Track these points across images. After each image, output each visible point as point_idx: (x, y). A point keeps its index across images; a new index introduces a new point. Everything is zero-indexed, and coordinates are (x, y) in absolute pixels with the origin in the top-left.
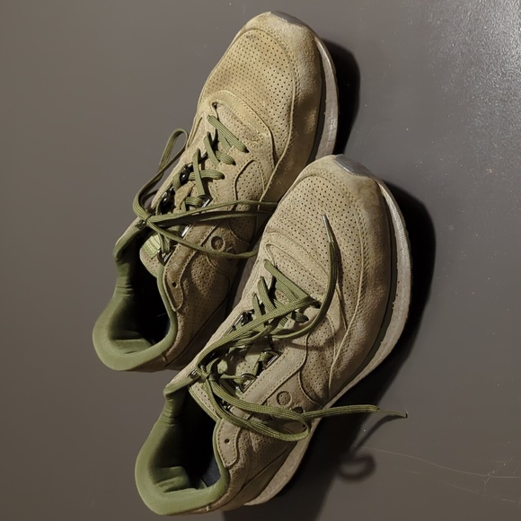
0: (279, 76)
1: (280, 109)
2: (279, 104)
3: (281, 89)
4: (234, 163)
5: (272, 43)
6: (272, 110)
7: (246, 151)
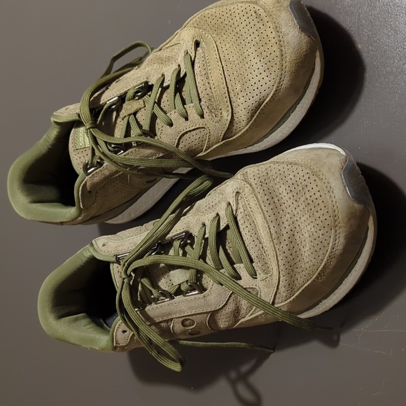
0: (264, 75)
1: (250, 103)
2: (251, 99)
3: (260, 87)
4: (187, 119)
5: (273, 41)
6: (242, 99)
7: (202, 116)
